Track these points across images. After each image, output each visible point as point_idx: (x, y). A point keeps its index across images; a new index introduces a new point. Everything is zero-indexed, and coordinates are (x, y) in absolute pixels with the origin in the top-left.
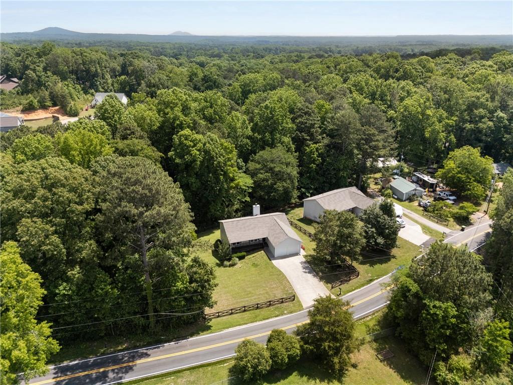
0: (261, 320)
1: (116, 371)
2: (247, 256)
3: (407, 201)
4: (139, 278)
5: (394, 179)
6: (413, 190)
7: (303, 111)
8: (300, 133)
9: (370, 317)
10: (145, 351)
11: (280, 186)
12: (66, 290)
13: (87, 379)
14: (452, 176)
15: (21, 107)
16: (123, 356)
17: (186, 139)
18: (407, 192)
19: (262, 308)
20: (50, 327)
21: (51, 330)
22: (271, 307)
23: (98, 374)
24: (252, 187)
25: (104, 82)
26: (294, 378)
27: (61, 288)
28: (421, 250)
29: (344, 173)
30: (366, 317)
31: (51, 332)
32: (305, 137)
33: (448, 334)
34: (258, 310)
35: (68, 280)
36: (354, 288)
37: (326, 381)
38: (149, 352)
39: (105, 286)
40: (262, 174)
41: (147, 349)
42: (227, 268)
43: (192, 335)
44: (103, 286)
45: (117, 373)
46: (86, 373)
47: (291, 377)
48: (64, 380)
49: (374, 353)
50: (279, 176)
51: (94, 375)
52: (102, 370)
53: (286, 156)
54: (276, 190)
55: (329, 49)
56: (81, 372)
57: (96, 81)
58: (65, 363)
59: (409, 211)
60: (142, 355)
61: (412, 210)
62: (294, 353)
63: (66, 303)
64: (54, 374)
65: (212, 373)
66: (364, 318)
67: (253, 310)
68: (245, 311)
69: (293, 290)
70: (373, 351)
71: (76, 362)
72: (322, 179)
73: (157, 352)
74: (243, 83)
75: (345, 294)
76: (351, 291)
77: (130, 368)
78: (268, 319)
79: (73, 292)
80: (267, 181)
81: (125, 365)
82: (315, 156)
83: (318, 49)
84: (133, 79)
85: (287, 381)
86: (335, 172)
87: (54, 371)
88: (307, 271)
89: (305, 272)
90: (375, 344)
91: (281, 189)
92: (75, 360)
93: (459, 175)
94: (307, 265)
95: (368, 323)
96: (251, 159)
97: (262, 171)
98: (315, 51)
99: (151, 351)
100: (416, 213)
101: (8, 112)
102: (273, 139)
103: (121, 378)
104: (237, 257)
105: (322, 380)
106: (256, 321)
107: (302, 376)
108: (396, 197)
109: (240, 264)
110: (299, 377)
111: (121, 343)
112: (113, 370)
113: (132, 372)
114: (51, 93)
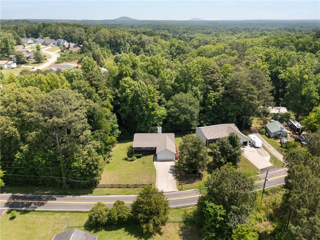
0: (125, 195)
1: (36, 204)
2: (143, 156)
3: (273, 138)
4: (57, 157)
5: (270, 122)
6: (279, 131)
7: (211, 71)
8: (206, 85)
9: (191, 207)
10: (55, 197)
11: (183, 117)
12: (19, 156)
13: (21, 204)
14: (310, 124)
15: (77, 61)
16: (44, 197)
17: (125, 83)
18: (274, 132)
19: (131, 188)
20: (4, 173)
21: (4, 175)
22: (136, 189)
23: (27, 203)
24: (166, 116)
25: (125, 49)
26: (121, 231)
27: (17, 154)
28: (258, 172)
29: (231, 114)
30: (189, 207)
31: (3, 176)
32: (209, 88)
33: (217, 227)
34: (128, 189)
35: (21, 151)
36: (193, 188)
37: (138, 238)
38: (57, 198)
39: (39, 157)
40: (173, 108)
41: (57, 197)
42: (129, 162)
43: (83, 194)
44: (37, 157)
45: (36, 205)
46: (23, 201)
47: (120, 230)
48: (12, 202)
49: (178, 229)
50: (184, 111)
51: (25, 203)
52: (30, 201)
53: (191, 99)
54: (179, 120)
55: (292, 29)
56: (21, 200)
57: (120, 47)
58: (17, 194)
59: (270, 145)
60: (53, 199)
61: (272, 145)
62: (122, 216)
63: (19, 163)
64: (10, 198)
65: (80, 217)
66: (187, 207)
67: (125, 188)
68: (120, 187)
69: (156, 181)
70: (179, 228)
71: (22, 195)
72: (216, 116)
73: (61, 199)
74: (198, 51)
75: (185, 190)
76: (190, 189)
77: (43, 204)
78: (129, 195)
79: (23, 158)
80: (175, 113)
81: (42, 202)
82: (212, 100)
83: (284, 29)
84: (140, 47)
85: (116, 231)
86: (226, 112)
87: (10, 197)
88: (171, 171)
89: (169, 172)
90: (183, 224)
91: (183, 119)
92: (22, 194)
93: (315, 124)
94: (173, 168)
95: (188, 211)
96: (171, 98)
97: (173, 107)
98: (281, 30)
99: (58, 198)
100: (274, 147)
101: (71, 63)
102: (187, 88)
103: (36, 208)
104: (136, 156)
105: (136, 236)
106: (122, 195)
107: (126, 231)
108: (267, 134)
109: (137, 161)
110: (124, 231)
111: (47, 191)
112: (35, 203)
113: (43, 206)
114: (93, 54)
